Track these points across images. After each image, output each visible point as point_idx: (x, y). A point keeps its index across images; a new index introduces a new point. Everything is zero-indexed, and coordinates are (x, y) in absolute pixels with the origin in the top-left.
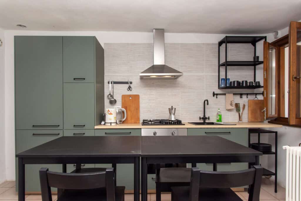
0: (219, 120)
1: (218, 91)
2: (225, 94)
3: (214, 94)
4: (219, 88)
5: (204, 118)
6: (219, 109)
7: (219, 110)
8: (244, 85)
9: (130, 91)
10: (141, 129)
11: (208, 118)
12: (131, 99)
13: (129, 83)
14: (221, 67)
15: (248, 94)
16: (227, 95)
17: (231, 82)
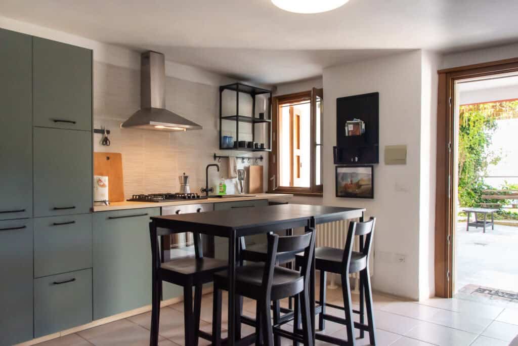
0: (223, 192)
1: (220, 153)
2: (228, 157)
3: (215, 157)
4: (221, 148)
5: (207, 190)
7: (223, 179)
9: (106, 145)
10: (161, 208)
11: (211, 190)
12: (109, 161)
13: (106, 133)
14: (223, 121)
15: (249, 158)
16: (230, 158)
17: (235, 142)
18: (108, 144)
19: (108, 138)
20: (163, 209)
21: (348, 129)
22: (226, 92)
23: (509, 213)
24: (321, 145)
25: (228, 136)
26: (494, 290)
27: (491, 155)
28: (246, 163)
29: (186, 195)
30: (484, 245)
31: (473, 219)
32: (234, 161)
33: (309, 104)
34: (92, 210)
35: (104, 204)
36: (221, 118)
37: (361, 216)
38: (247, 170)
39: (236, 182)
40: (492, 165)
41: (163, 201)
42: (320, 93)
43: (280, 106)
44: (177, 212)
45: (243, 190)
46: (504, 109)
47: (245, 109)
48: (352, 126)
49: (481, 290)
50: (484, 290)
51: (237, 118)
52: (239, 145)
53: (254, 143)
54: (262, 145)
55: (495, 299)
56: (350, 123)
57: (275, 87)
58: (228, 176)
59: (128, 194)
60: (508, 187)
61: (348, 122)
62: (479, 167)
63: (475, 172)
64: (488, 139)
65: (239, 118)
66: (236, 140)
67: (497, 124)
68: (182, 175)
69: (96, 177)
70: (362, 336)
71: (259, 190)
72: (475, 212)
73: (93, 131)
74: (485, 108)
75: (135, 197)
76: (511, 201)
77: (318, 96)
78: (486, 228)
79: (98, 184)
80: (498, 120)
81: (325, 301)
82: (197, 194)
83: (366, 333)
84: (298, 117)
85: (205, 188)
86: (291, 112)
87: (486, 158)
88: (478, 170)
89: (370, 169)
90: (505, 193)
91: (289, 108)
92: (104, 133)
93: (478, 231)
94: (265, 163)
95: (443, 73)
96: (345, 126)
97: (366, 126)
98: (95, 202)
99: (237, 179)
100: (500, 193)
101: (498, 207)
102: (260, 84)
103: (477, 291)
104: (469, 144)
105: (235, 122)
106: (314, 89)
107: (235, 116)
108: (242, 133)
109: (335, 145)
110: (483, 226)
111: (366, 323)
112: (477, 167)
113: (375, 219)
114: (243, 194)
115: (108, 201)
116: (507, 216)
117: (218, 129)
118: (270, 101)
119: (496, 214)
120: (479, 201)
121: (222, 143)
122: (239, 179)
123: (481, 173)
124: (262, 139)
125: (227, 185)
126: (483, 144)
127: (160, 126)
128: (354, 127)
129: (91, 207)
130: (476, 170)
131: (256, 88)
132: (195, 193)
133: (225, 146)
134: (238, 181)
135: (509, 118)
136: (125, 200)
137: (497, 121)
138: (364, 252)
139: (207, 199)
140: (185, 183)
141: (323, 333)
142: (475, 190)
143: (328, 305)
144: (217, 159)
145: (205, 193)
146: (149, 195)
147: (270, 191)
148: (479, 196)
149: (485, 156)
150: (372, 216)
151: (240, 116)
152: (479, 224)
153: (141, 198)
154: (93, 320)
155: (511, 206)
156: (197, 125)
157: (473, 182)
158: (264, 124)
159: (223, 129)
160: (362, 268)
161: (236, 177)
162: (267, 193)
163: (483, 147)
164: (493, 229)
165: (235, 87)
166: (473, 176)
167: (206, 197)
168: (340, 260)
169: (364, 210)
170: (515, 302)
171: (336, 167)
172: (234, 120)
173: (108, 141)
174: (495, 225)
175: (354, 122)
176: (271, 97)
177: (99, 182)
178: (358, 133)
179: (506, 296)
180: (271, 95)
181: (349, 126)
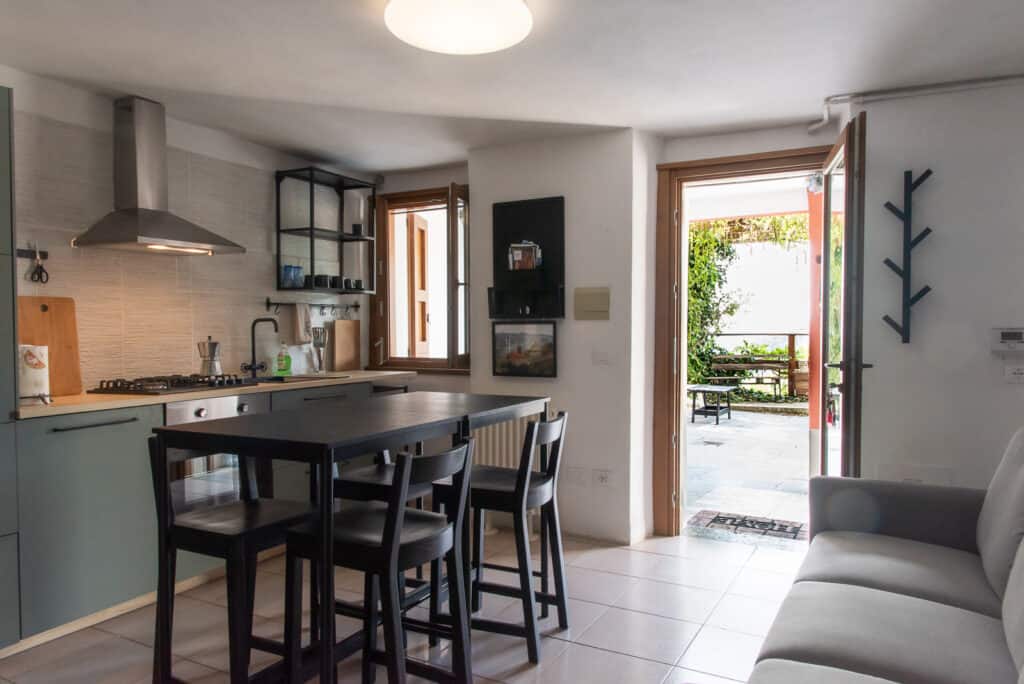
0: (285, 370)
1: (277, 297)
2: (293, 305)
3: (269, 304)
4: (279, 287)
5: (253, 367)
6: (283, 343)
7: (284, 346)
9: (39, 282)
10: (164, 405)
11: (262, 367)
12: (47, 313)
13: (38, 257)
14: (285, 237)
15: (333, 307)
16: (298, 307)
17: (307, 277)
18: (44, 279)
19: (45, 267)
20: (168, 407)
21: (513, 258)
22: (288, 183)
23: (751, 392)
24: (465, 284)
25: (294, 265)
26: (739, 517)
27: (725, 299)
28: (329, 316)
29: (213, 378)
30: (718, 444)
31: (700, 403)
32: (306, 311)
33: (445, 211)
34: (15, 416)
35: (41, 402)
36: (279, 231)
37: (542, 410)
38: (330, 328)
39: (311, 351)
40: (727, 315)
41: (167, 391)
42: (464, 192)
43: (390, 211)
44: (198, 413)
45: (324, 365)
46: (745, 227)
47: (326, 216)
48: (520, 252)
49: (719, 520)
50: (725, 519)
51: (311, 232)
52: (315, 282)
53: (344, 278)
54: (358, 283)
55: (742, 531)
56: (517, 248)
57: (380, 177)
58: (294, 340)
59: (90, 379)
60: (750, 350)
61: (513, 245)
62: (708, 320)
63: (702, 327)
64: (721, 274)
65: (316, 232)
66: (309, 273)
67: (734, 251)
68: (206, 339)
69: (22, 347)
70: (545, 614)
71: (353, 365)
72: (704, 392)
73: (15, 253)
74: (718, 226)
75: (105, 386)
76: (754, 372)
77: (461, 197)
78: (720, 417)
79: (28, 364)
80: (737, 245)
81: (483, 559)
82: (235, 376)
83: (553, 609)
84: (422, 233)
85: (249, 363)
86: (410, 224)
87: (718, 304)
88: (706, 324)
89: (550, 327)
90: (745, 361)
91: (405, 215)
92: (35, 257)
93: (708, 423)
94: (362, 316)
95: (666, 169)
96: (507, 253)
97: (543, 253)
98: (22, 398)
99: (312, 345)
100: (738, 360)
101: (735, 382)
102: (352, 170)
103: (714, 521)
104: (693, 283)
105: (308, 240)
106: (453, 184)
107: (306, 229)
108: (320, 260)
109: (491, 285)
110: (716, 414)
111: (552, 590)
112: (705, 319)
113: (566, 415)
114: (323, 373)
115: (51, 396)
116: (748, 396)
117: (275, 252)
118: (372, 202)
119: (732, 393)
120: (707, 374)
121: (282, 278)
122: (315, 345)
123: (712, 329)
124: (358, 271)
125: (292, 357)
126: (713, 283)
127: (159, 246)
128: (523, 254)
129: (13, 409)
130: (704, 324)
131: (345, 178)
132: (231, 374)
133: (288, 284)
134: (313, 349)
135: (753, 240)
136: (84, 391)
137: (734, 246)
138: (548, 472)
139: (254, 384)
140: (212, 355)
141: (479, 615)
142: (701, 356)
143: (487, 566)
144: (273, 308)
145: (250, 372)
146: (137, 380)
147: (373, 366)
148: (708, 365)
149: (717, 301)
150: (561, 410)
151: (317, 229)
152: (709, 411)
153: (120, 387)
154: (21, 638)
155: (754, 381)
156: (235, 245)
157: (698, 344)
158: (361, 245)
159: (284, 251)
160: (546, 499)
161: (309, 342)
162: (367, 369)
163: (713, 286)
164: (729, 418)
165: (307, 173)
166: (700, 334)
167: (254, 381)
168: (512, 488)
169: (548, 400)
170: (770, 534)
171: (494, 324)
172: (306, 235)
173: (44, 274)
174: (732, 412)
175: (522, 245)
176: (374, 195)
177: (28, 358)
178: (530, 266)
179: (757, 526)
180: (374, 192)
181: (516, 252)
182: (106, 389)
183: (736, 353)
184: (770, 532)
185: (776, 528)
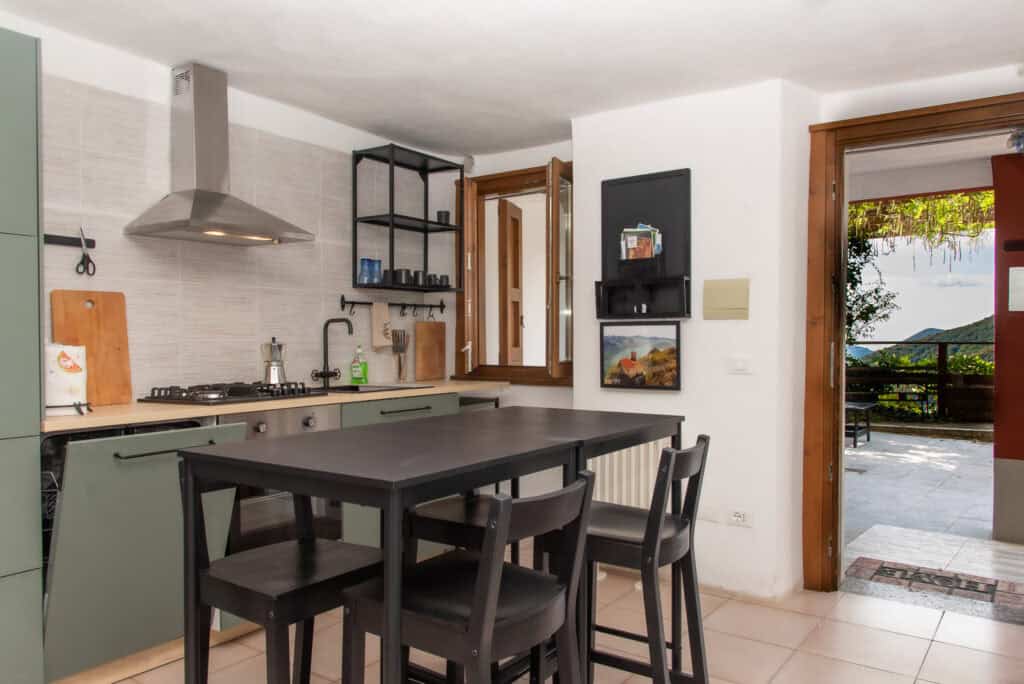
0: (361, 378)
1: (353, 295)
2: (371, 304)
3: (344, 303)
4: (356, 285)
5: (326, 374)
6: (359, 347)
7: (359, 351)
8: (421, 282)
9: (85, 275)
11: (334, 374)
12: (94, 309)
13: (85, 247)
14: (362, 228)
15: (416, 306)
16: (376, 306)
17: (386, 272)
18: (91, 271)
19: (91, 257)
21: (626, 245)
23: (891, 410)
24: (567, 279)
25: (372, 258)
28: (411, 317)
29: (278, 386)
30: (861, 472)
35: (75, 412)
36: (356, 221)
37: (674, 433)
40: (862, 320)
41: (223, 401)
42: (566, 172)
43: (481, 197)
44: (257, 428)
48: (635, 238)
49: (885, 571)
50: (893, 570)
51: (391, 220)
53: (428, 273)
54: (445, 278)
55: (918, 589)
56: (631, 234)
57: (469, 158)
58: (372, 344)
59: (141, 387)
60: (889, 362)
61: (625, 230)
64: (855, 273)
65: (397, 220)
66: (388, 268)
67: (870, 246)
68: (269, 341)
69: (51, 350)
71: (438, 374)
75: (156, 394)
76: (895, 386)
77: (563, 176)
78: (858, 439)
79: (62, 367)
80: (874, 240)
82: (303, 384)
84: (515, 223)
85: (321, 370)
86: (503, 208)
89: (673, 329)
90: (884, 373)
91: (497, 202)
92: (80, 246)
94: (448, 317)
95: (820, 131)
96: (620, 240)
97: (663, 238)
98: (48, 407)
101: (874, 398)
103: (878, 572)
105: (388, 229)
106: (555, 161)
107: (386, 217)
109: (599, 279)
110: (854, 435)
111: (687, 670)
115: (87, 404)
118: (460, 187)
119: (871, 411)
121: (358, 274)
122: (394, 351)
125: (370, 364)
127: (216, 232)
128: (639, 240)
129: (37, 420)
131: (430, 158)
132: (298, 382)
133: (364, 281)
136: (134, 401)
137: (870, 241)
138: (683, 515)
139: (325, 394)
144: (348, 308)
145: (321, 380)
146: (192, 387)
147: (460, 376)
151: (397, 216)
153: (172, 396)
155: (896, 396)
156: (303, 232)
159: (361, 242)
160: (683, 551)
162: (453, 379)
164: (868, 439)
165: (386, 153)
167: (325, 390)
171: (602, 326)
172: (384, 224)
173: (90, 265)
174: (872, 434)
175: (638, 230)
176: (462, 180)
177: (62, 359)
178: (647, 255)
179: (936, 582)
180: (462, 175)
181: (629, 238)
182: (157, 398)
183: (872, 365)
184: (956, 590)
185: (963, 584)
